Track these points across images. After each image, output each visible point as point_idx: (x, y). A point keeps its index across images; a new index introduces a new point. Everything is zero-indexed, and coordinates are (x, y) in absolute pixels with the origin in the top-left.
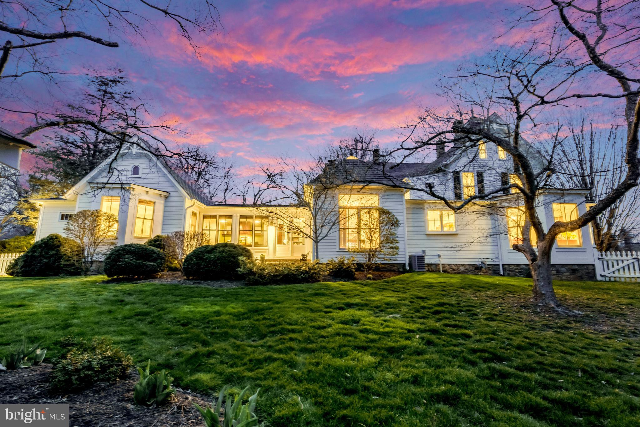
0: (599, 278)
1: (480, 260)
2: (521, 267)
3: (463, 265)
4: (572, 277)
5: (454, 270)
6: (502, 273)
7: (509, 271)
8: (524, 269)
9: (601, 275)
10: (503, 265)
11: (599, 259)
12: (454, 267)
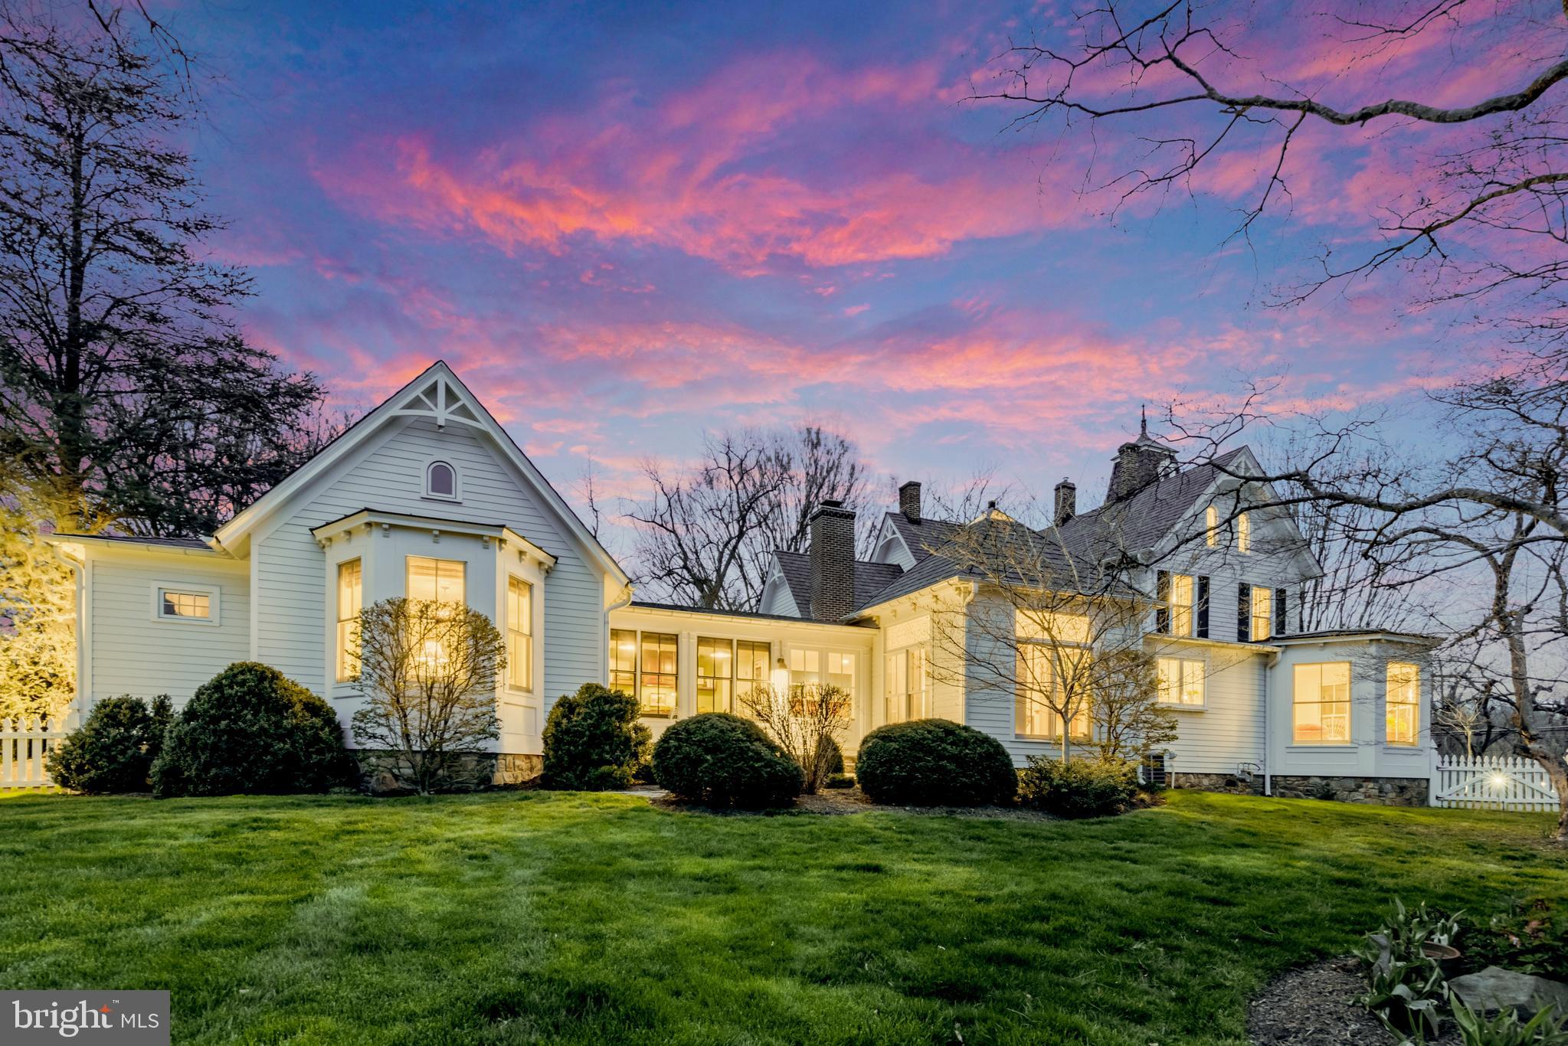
0: (1433, 802)
1: (1241, 767)
2: (1311, 781)
3: (1207, 775)
4: (1398, 799)
5: (1192, 786)
6: (1268, 792)
7: (1285, 788)
8: (1315, 785)
9: (1437, 798)
10: (1272, 777)
11: (1438, 768)
12: (1193, 780)
